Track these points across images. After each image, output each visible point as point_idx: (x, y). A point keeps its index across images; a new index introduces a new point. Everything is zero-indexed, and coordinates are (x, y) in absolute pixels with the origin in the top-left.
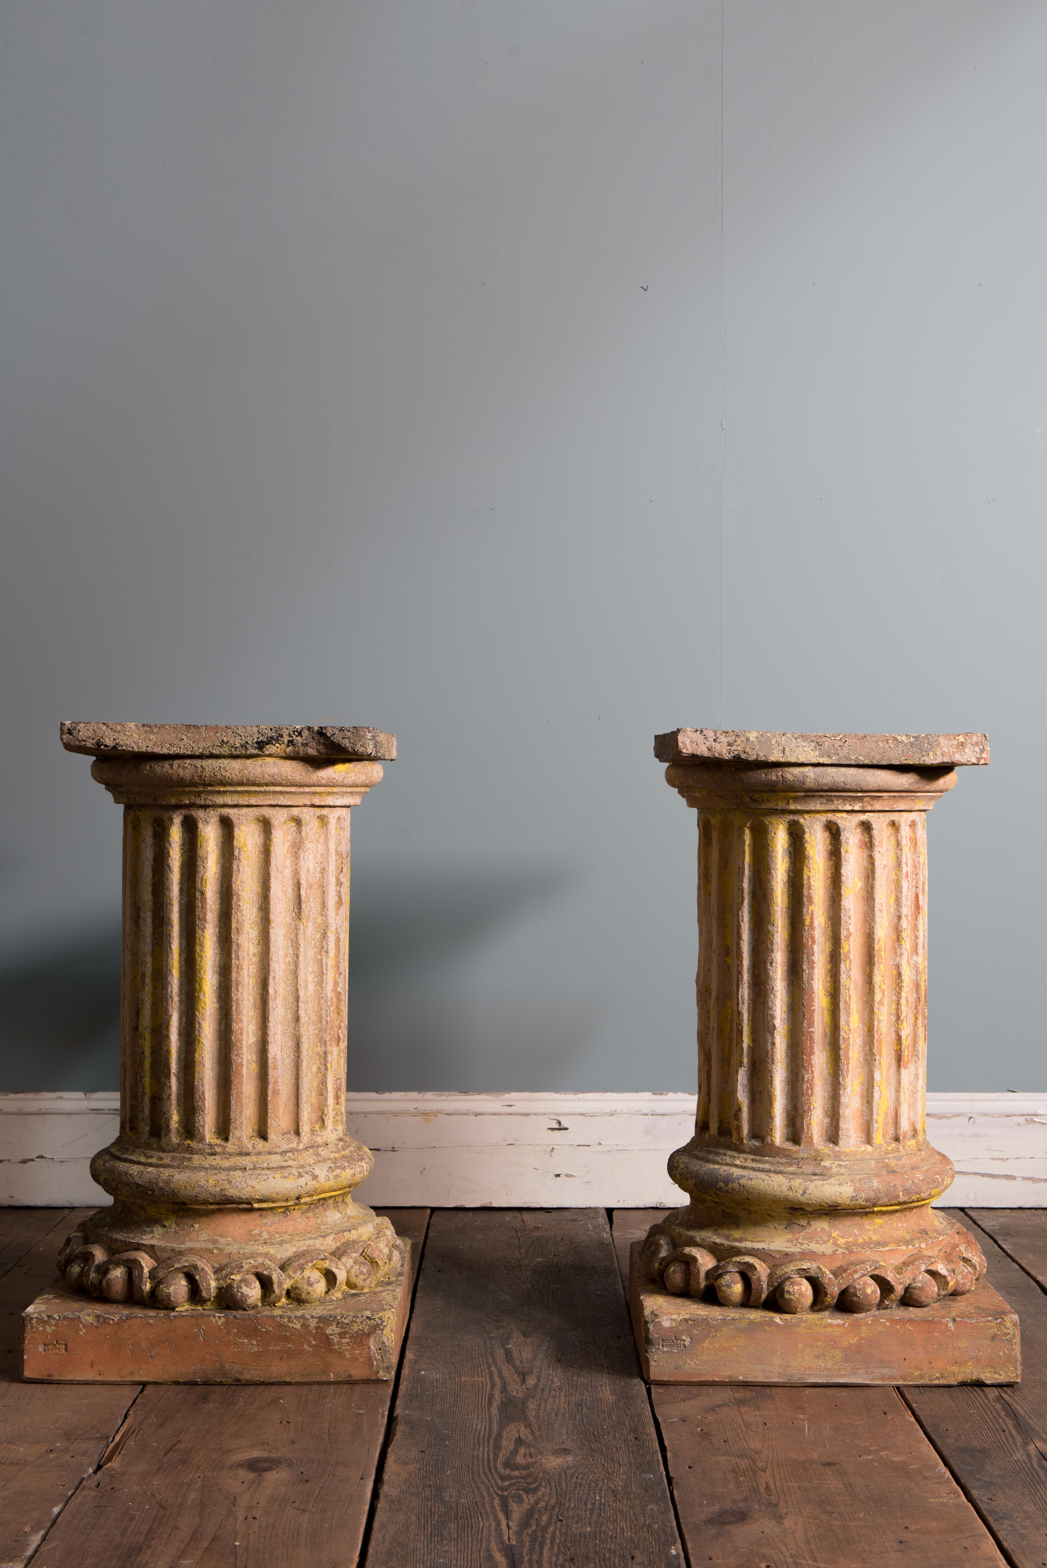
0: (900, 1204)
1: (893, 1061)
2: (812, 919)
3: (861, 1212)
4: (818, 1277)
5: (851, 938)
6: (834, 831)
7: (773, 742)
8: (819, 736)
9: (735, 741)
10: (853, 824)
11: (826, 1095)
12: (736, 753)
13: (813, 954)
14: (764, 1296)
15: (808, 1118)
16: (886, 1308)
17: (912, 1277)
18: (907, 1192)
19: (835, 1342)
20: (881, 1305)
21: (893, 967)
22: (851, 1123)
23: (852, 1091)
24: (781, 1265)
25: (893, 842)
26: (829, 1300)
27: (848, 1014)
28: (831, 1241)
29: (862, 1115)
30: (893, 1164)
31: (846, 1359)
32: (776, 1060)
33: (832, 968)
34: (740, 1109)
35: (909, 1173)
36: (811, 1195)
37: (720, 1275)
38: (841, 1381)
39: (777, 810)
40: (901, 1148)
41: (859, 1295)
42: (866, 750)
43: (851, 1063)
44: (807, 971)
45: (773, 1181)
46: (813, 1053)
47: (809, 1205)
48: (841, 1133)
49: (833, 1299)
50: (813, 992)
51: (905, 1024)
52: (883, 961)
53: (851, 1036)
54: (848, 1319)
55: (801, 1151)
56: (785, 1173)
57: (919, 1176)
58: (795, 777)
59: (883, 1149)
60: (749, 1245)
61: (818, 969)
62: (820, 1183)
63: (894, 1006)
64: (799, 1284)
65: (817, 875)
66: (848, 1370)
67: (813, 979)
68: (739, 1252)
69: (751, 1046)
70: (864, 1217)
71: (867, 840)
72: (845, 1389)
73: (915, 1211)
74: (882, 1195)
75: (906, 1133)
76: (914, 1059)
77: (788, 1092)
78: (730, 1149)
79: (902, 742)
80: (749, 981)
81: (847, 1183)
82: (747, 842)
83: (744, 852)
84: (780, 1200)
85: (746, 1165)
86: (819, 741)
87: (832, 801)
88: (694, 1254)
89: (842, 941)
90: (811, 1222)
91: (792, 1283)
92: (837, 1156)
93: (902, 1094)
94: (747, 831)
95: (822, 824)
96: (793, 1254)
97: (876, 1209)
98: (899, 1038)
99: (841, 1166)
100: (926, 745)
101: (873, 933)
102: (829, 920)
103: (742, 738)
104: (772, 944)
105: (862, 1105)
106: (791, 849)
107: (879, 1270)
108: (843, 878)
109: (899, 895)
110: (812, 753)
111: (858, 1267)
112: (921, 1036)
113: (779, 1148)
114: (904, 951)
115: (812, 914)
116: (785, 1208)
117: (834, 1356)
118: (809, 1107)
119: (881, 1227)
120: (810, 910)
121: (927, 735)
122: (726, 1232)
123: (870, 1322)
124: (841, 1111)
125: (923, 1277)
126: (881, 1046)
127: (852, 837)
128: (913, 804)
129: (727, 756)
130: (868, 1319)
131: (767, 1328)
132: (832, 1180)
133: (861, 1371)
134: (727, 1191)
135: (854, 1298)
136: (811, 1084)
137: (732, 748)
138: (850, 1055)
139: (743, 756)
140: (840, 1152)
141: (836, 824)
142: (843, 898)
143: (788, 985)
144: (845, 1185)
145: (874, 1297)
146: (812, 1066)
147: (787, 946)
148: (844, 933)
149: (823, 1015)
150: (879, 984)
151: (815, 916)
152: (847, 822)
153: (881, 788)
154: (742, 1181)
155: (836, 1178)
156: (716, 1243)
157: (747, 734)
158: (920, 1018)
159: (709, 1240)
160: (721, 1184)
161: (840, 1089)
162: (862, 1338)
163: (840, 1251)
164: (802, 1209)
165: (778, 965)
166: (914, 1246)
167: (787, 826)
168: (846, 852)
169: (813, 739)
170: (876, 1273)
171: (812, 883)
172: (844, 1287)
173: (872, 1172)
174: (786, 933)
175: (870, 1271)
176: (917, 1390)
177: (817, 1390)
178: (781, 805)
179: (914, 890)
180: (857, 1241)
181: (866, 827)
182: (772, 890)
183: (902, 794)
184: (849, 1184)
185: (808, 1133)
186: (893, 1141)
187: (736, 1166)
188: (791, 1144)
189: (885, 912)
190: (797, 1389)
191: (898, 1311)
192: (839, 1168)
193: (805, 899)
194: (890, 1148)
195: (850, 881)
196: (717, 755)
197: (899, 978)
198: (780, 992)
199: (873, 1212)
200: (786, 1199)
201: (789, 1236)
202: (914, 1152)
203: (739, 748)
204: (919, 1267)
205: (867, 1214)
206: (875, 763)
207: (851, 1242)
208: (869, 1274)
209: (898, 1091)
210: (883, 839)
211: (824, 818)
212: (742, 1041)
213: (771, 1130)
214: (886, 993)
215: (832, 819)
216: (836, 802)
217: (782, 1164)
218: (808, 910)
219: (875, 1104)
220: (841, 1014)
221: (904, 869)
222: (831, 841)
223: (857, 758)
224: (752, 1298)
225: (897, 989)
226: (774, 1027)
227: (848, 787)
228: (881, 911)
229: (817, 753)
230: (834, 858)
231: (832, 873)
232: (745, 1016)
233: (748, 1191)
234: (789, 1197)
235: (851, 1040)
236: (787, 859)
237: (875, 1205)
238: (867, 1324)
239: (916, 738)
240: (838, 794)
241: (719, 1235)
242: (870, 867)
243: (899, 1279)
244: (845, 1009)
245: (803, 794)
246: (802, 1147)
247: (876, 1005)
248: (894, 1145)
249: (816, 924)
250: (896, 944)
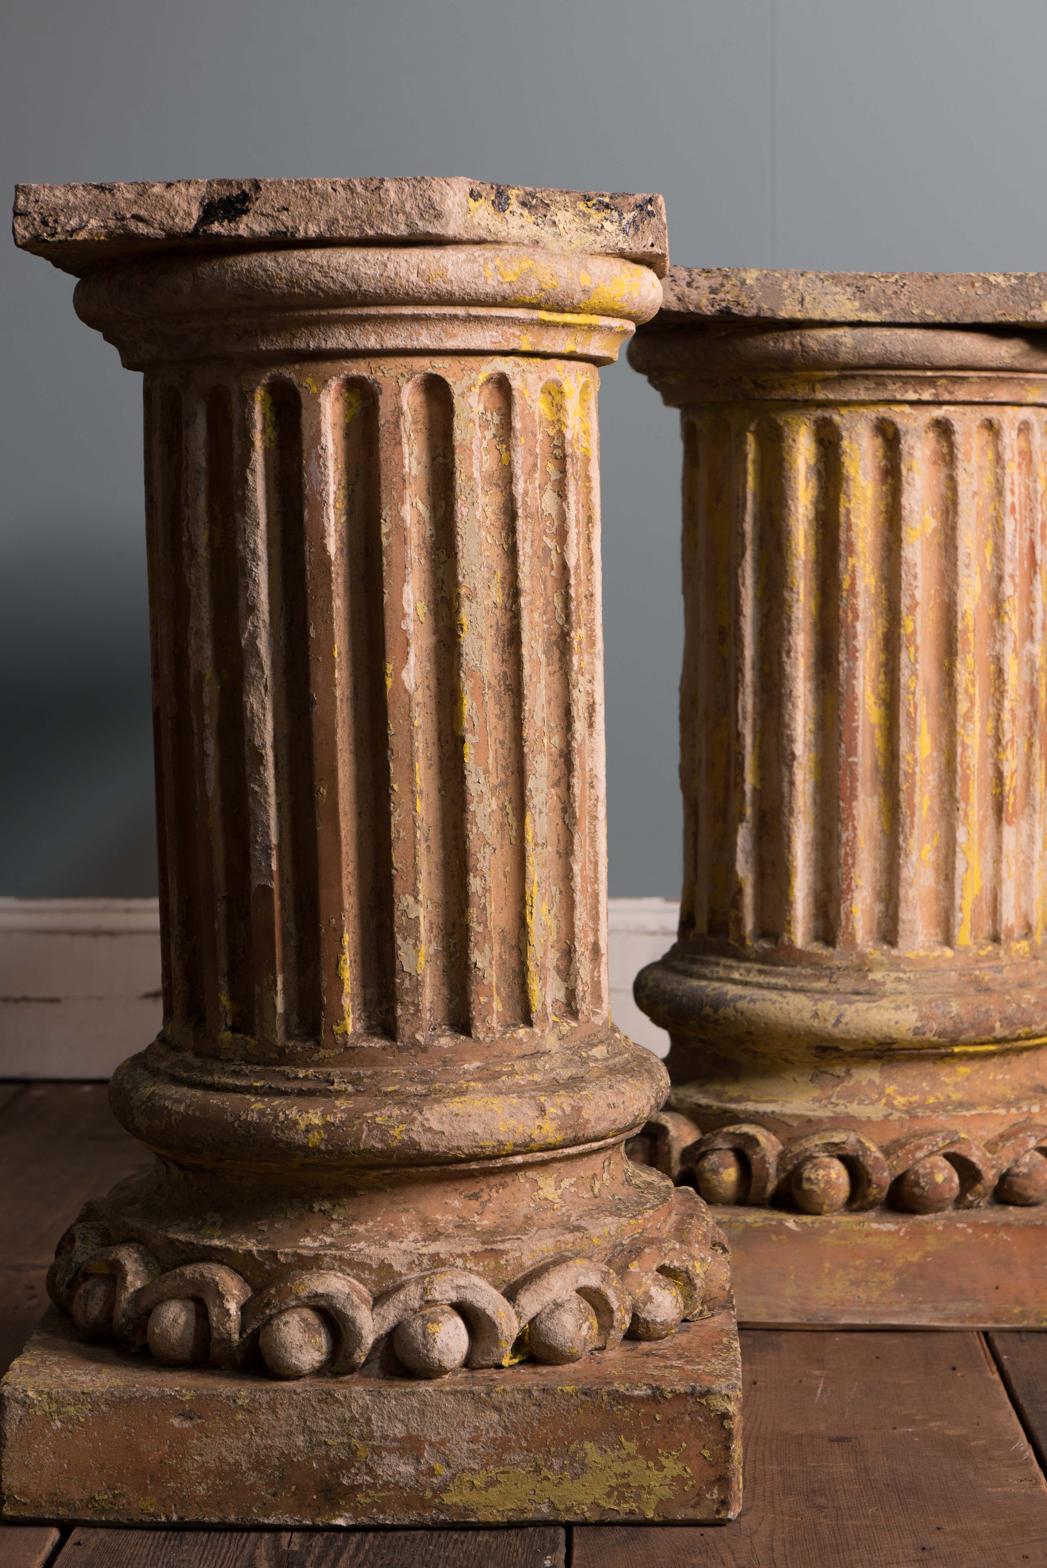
0: (997, 1041)
1: (990, 812)
2: (853, 579)
3: (933, 1055)
4: (858, 1157)
5: (919, 610)
6: (890, 435)
7: (785, 287)
8: (861, 277)
9: (722, 285)
10: (921, 423)
11: (878, 866)
12: (724, 304)
13: (855, 637)
14: (771, 1187)
15: (848, 903)
16: (970, 1206)
17: (1012, 1157)
18: (1008, 1021)
19: (883, 1260)
20: (960, 1202)
21: (990, 659)
22: (918, 911)
23: (919, 859)
24: (801, 1138)
25: (991, 455)
26: (875, 1192)
27: (913, 734)
28: (884, 1101)
29: (938, 899)
30: (987, 978)
31: (901, 1287)
32: (796, 810)
33: (887, 659)
34: (740, 891)
35: (1013, 992)
36: (849, 1026)
37: (704, 1155)
38: (894, 1321)
39: (796, 401)
40: (1002, 953)
41: (923, 1184)
42: (937, 300)
43: (917, 813)
44: (845, 664)
45: (788, 1003)
46: (856, 798)
47: (846, 1041)
48: (901, 927)
49: (882, 1191)
50: (856, 699)
51: (1009, 753)
52: (972, 649)
53: (917, 770)
54: (904, 1223)
55: (836, 956)
56: (809, 991)
57: (1029, 997)
58: (821, 344)
59: (971, 954)
60: (750, 1106)
61: (865, 661)
62: (864, 1006)
63: (991, 724)
64: (827, 1167)
65: (862, 508)
66: (905, 1304)
67: (854, 677)
68: (735, 1118)
69: (758, 787)
70: (939, 1063)
71: (945, 450)
72: (899, 1335)
73: (1025, 1055)
74: (966, 1026)
75: (1010, 930)
76: (1027, 811)
77: (817, 861)
78: (726, 955)
79: (997, 285)
80: (754, 684)
81: (908, 1006)
82: (751, 456)
83: (745, 472)
84: (799, 1034)
85: (749, 979)
86: (860, 284)
87: (885, 385)
88: (663, 1122)
89: (904, 614)
90: (853, 1071)
91: (815, 1165)
92: (895, 965)
93: (1004, 866)
94: (750, 439)
95: (870, 424)
96: (820, 1121)
97: (956, 1050)
98: (999, 776)
99: (900, 980)
100: (1036, 290)
101: (955, 603)
102: (883, 582)
103: (734, 281)
104: (790, 620)
105: (937, 883)
106: (821, 466)
107: (958, 1146)
108: (905, 513)
109: (1000, 542)
110: (849, 305)
111: (923, 1141)
112: (1038, 773)
113: (801, 952)
114: (1007, 634)
115: (854, 571)
116: (809, 1047)
117: (882, 1283)
118: (849, 885)
119: (968, 1079)
120: (850, 564)
121: (1039, 274)
122: (718, 1088)
123: (940, 1228)
124: (902, 892)
125: (1031, 1158)
126: (968, 788)
127: (919, 445)
128: (1023, 392)
129: (708, 310)
130: (937, 1223)
131: (774, 1237)
132: (885, 1002)
133: (926, 1307)
134: (717, 1022)
135: (916, 1190)
136: (853, 848)
137: (718, 297)
138: (917, 799)
139: (735, 310)
140: (899, 957)
141: (893, 424)
142: (904, 545)
143: (817, 688)
144: (904, 1010)
145: (947, 1187)
146: (854, 819)
147: (815, 625)
148: (905, 602)
149: (873, 736)
150: (964, 685)
151: (858, 574)
152: (912, 421)
153: (964, 363)
154: (741, 1005)
155: (891, 998)
156: (699, 1106)
157: (743, 274)
158: (1037, 745)
159: (689, 1100)
160: (708, 1010)
161: (899, 856)
162: (927, 1254)
163: (896, 1115)
164: (836, 1049)
165: (800, 656)
166: (1019, 1109)
167: (814, 428)
168: (910, 469)
169: (850, 281)
170: (952, 1150)
171: (853, 520)
172: (899, 1171)
173: (950, 990)
174: (812, 603)
175: (944, 1147)
176: (1016, 1337)
177: (854, 1336)
178: (802, 393)
179: (1027, 535)
180: (925, 1100)
181: (944, 429)
182: (789, 533)
183: (1001, 374)
184: (912, 1007)
185: (847, 927)
186: (989, 942)
187: (734, 982)
188: (820, 945)
189: (975, 568)
190: (821, 1335)
191: (988, 1212)
192: (896, 984)
193: (842, 547)
194: (983, 953)
195: (916, 517)
196: (692, 308)
197: (999, 678)
198: (802, 699)
199: (953, 1055)
200: (810, 1033)
201: (817, 1093)
202: (1025, 960)
203: (729, 297)
204: (1024, 1142)
205: (943, 1057)
206: (953, 319)
207: (915, 1102)
208: (941, 1152)
209: (997, 861)
210: (971, 448)
211: (872, 413)
212: (743, 780)
213: (789, 923)
214: (977, 701)
215: (886, 416)
216: (891, 387)
217: (805, 977)
218: (847, 564)
219: (958, 881)
220: (901, 734)
221: (1009, 499)
222: (886, 451)
223: (923, 312)
224: (753, 1191)
225: (997, 695)
226: (793, 756)
227: (909, 360)
228: (968, 566)
229: (857, 304)
230: (890, 480)
231: (887, 505)
232: (748, 740)
233: (749, 1020)
234: (813, 1029)
235: (918, 778)
236: (813, 482)
237: (954, 1043)
238: (935, 1231)
239: (1021, 279)
240: (893, 373)
241: (706, 1093)
242: (950, 494)
243: (991, 1160)
244: (908, 725)
245: (836, 373)
246: (838, 949)
247: (960, 721)
248: (990, 948)
249: (860, 586)
250: (995, 622)
